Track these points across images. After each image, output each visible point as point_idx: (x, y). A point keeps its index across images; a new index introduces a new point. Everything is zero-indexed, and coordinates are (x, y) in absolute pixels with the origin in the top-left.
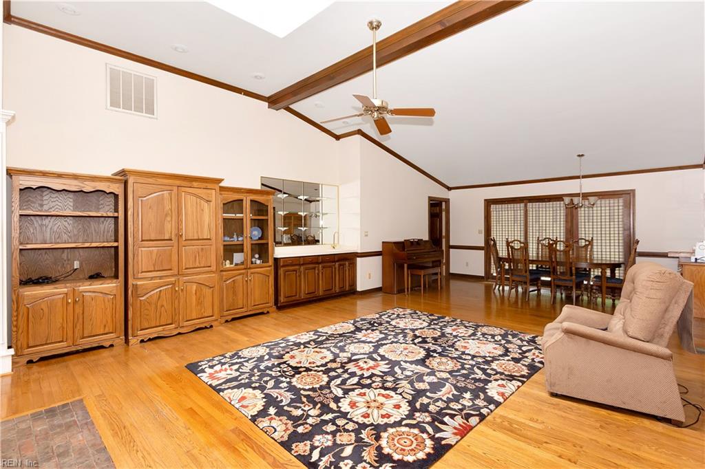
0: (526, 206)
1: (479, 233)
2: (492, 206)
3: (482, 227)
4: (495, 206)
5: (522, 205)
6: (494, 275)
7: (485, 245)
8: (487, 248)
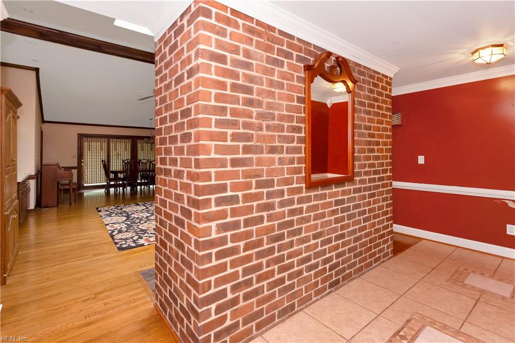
0: (109, 141)
1: (73, 157)
2: (84, 138)
3: (76, 153)
4: (86, 138)
5: (107, 139)
6: (85, 185)
7: (78, 165)
8: (80, 168)
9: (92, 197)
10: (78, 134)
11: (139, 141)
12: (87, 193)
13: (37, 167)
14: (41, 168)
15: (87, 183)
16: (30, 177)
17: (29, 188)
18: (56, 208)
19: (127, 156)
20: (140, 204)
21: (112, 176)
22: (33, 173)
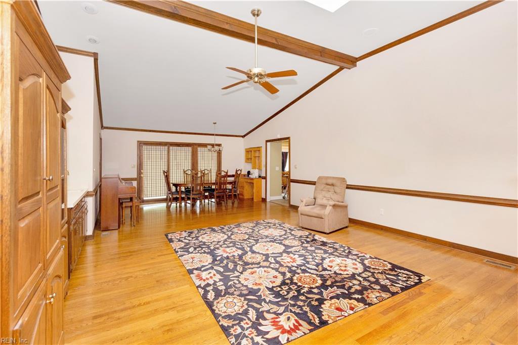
0: (169, 149)
1: (133, 167)
2: (144, 146)
3: (135, 163)
4: (146, 146)
5: (166, 147)
6: (145, 199)
7: (138, 176)
8: (139, 179)
9: (152, 213)
10: (138, 141)
11: (199, 149)
12: (146, 208)
13: (95, 180)
14: (101, 181)
15: (147, 197)
16: (88, 195)
17: (86, 209)
18: (117, 231)
19: (188, 166)
20: (216, 229)
21: (173, 189)
22: (91, 188)
